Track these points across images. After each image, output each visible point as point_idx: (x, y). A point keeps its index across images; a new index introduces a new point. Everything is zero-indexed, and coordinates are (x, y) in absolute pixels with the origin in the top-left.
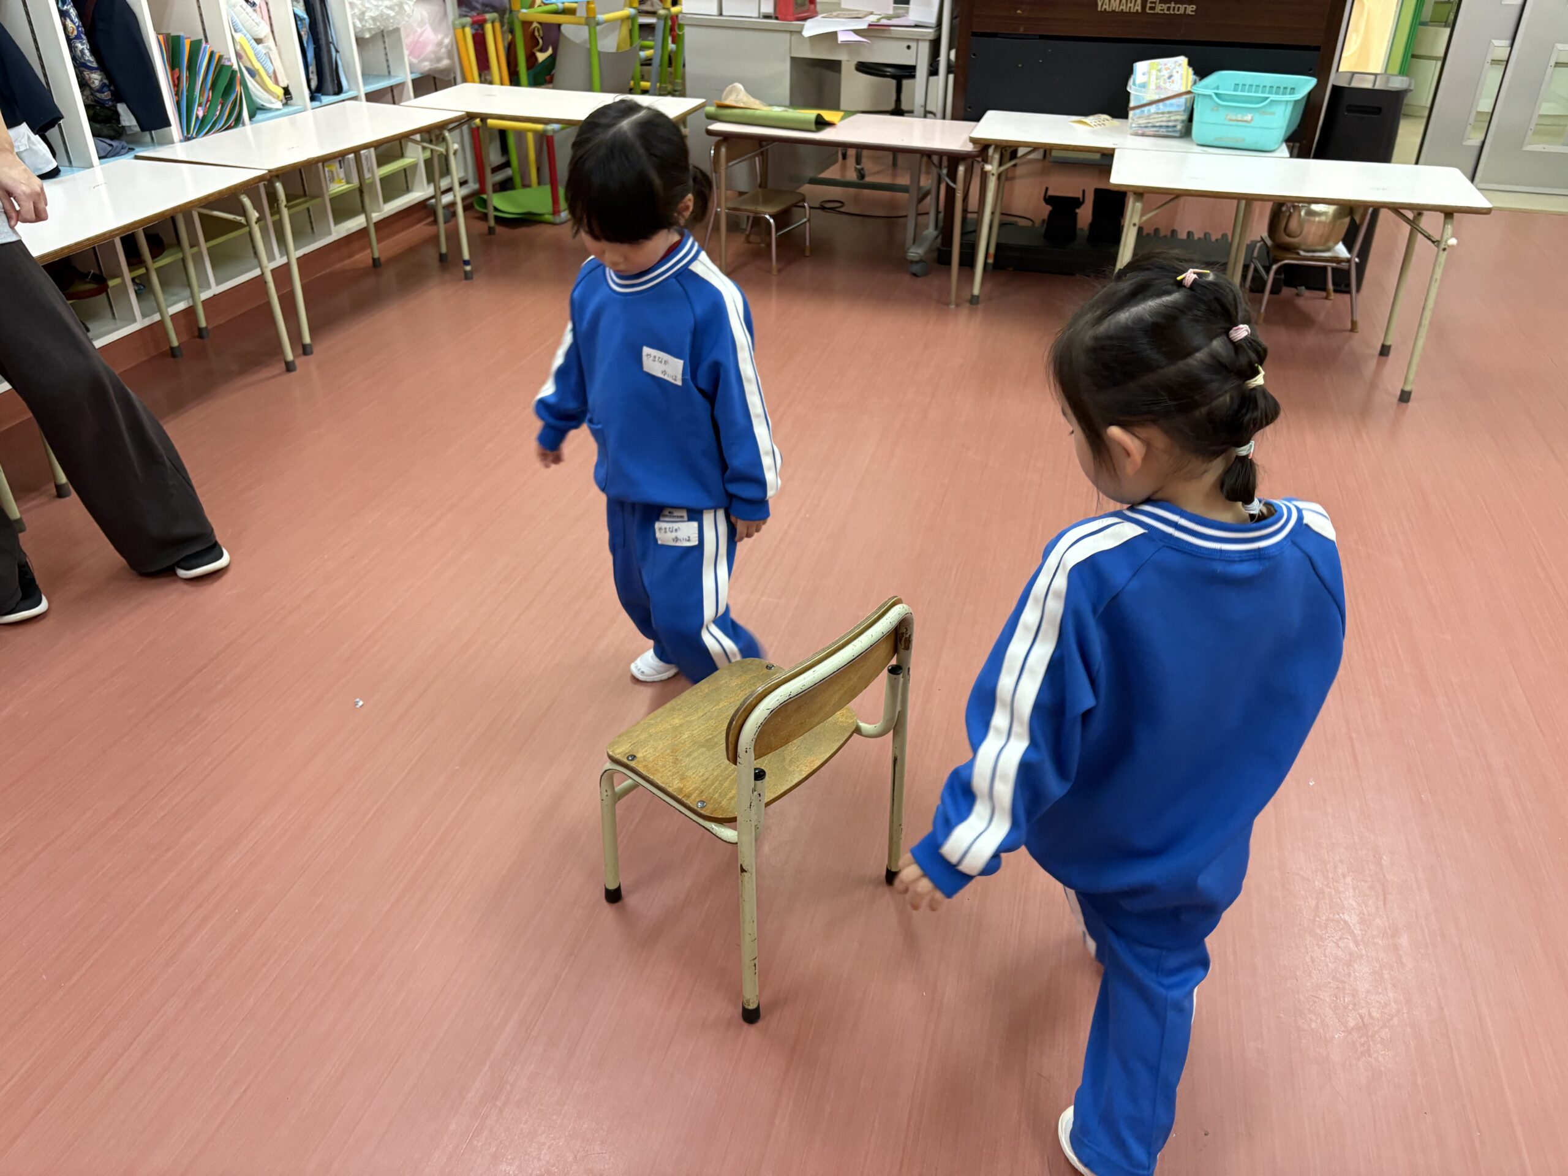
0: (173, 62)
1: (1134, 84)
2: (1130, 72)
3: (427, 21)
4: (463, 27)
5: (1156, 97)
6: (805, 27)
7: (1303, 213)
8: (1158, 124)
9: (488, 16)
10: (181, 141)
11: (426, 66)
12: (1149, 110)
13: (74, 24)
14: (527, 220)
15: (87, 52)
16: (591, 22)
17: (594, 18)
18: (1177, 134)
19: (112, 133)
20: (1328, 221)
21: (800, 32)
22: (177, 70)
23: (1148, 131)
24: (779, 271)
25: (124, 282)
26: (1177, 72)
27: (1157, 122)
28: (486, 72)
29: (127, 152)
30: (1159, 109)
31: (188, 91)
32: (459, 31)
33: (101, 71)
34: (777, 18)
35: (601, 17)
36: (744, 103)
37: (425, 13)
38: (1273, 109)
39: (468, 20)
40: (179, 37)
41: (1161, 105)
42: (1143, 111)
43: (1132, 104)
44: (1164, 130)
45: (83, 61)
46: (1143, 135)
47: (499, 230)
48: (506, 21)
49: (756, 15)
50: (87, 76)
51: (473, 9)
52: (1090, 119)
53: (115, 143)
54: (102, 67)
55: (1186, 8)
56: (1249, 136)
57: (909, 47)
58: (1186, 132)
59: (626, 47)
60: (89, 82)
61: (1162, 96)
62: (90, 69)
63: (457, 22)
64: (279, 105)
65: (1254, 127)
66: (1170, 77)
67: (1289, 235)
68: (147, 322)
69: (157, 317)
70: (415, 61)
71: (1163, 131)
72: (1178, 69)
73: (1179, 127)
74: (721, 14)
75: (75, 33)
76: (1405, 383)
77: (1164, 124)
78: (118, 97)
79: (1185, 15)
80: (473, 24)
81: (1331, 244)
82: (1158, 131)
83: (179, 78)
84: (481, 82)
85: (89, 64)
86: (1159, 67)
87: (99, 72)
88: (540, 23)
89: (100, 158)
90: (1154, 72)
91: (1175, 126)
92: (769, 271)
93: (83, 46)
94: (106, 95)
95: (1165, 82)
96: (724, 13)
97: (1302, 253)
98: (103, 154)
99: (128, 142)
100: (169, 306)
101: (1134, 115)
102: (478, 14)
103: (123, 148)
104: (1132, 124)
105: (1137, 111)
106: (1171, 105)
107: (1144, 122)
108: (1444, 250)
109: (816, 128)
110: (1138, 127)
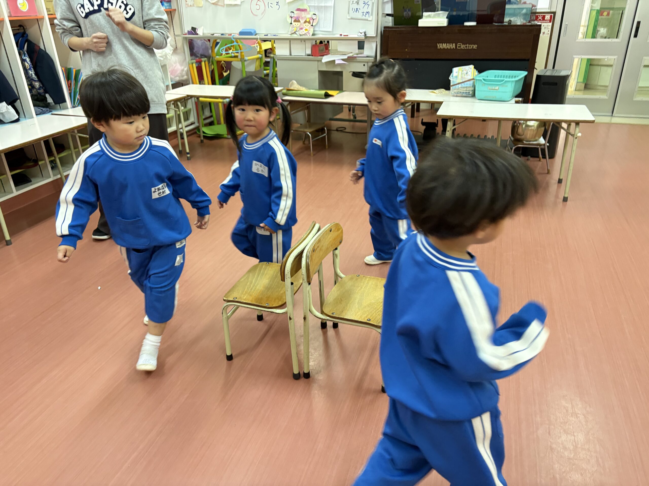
0: (68, 78)
1: (452, 76)
2: (451, 72)
3: (178, 61)
4: (192, 64)
5: (461, 81)
6: (323, 59)
7: (524, 126)
8: (462, 92)
9: (203, 59)
10: (71, 108)
11: (177, 79)
12: (458, 86)
13: (28, 64)
14: (217, 137)
15: (33, 75)
16: (243, 60)
17: (244, 58)
18: (471, 96)
19: (44, 105)
20: (535, 129)
21: (321, 61)
22: (70, 81)
23: (458, 95)
24: (314, 155)
25: (46, 163)
26: (470, 71)
27: (462, 91)
28: (203, 81)
29: (49, 112)
30: (462, 86)
31: (74, 89)
32: (191, 65)
33: (39, 81)
34: (312, 56)
35: (246, 58)
36: (297, 88)
37: (177, 59)
38: (506, 84)
39: (195, 61)
40: (71, 68)
41: (463, 84)
42: (456, 87)
43: (451, 84)
45: (32, 78)
46: (457, 96)
47: (205, 141)
48: (211, 61)
49: (304, 54)
50: (34, 84)
51: (197, 57)
52: (437, 91)
53: (43, 109)
54: (40, 80)
55: (473, 47)
56: (498, 96)
57: (364, 65)
58: (474, 95)
59: (258, 69)
60: (35, 86)
61: (463, 81)
62: (35, 81)
63: (190, 62)
65: (499, 92)
66: (467, 73)
67: (519, 135)
68: (55, 178)
69: (59, 176)
70: (173, 77)
71: (464, 95)
72: (470, 70)
73: (471, 93)
74: (291, 55)
75: (29, 67)
76: (565, 194)
77: (465, 92)
78: (46, 92)
79: (473, 49)
80: (197, 62)
81: (537, 138)
82: (462, 95)
83: (70, 84)
84: (200, 84)
85: (34, 79)
86: (462, 70)
87: (38, 82)
88: (224, 61)
89: (36, 115)
90: (460, 72)
91: (469, 93)
92: (310, 155)
93: (32, 73)
94: (41, 91)
95: (465, 75)
96: (292, 55)
97: (525, 142)
98: (38, 113)
99: (50, 109)
100: (64, 172)
101: (452, 88)
102: (199, 59)
103: (47, 111)
104: (452, 92)
105: (454, 87)
106: (467, 84)
107: (457, 91)
108: (576, 138)
109: (325, 97)
110: (455, 93)
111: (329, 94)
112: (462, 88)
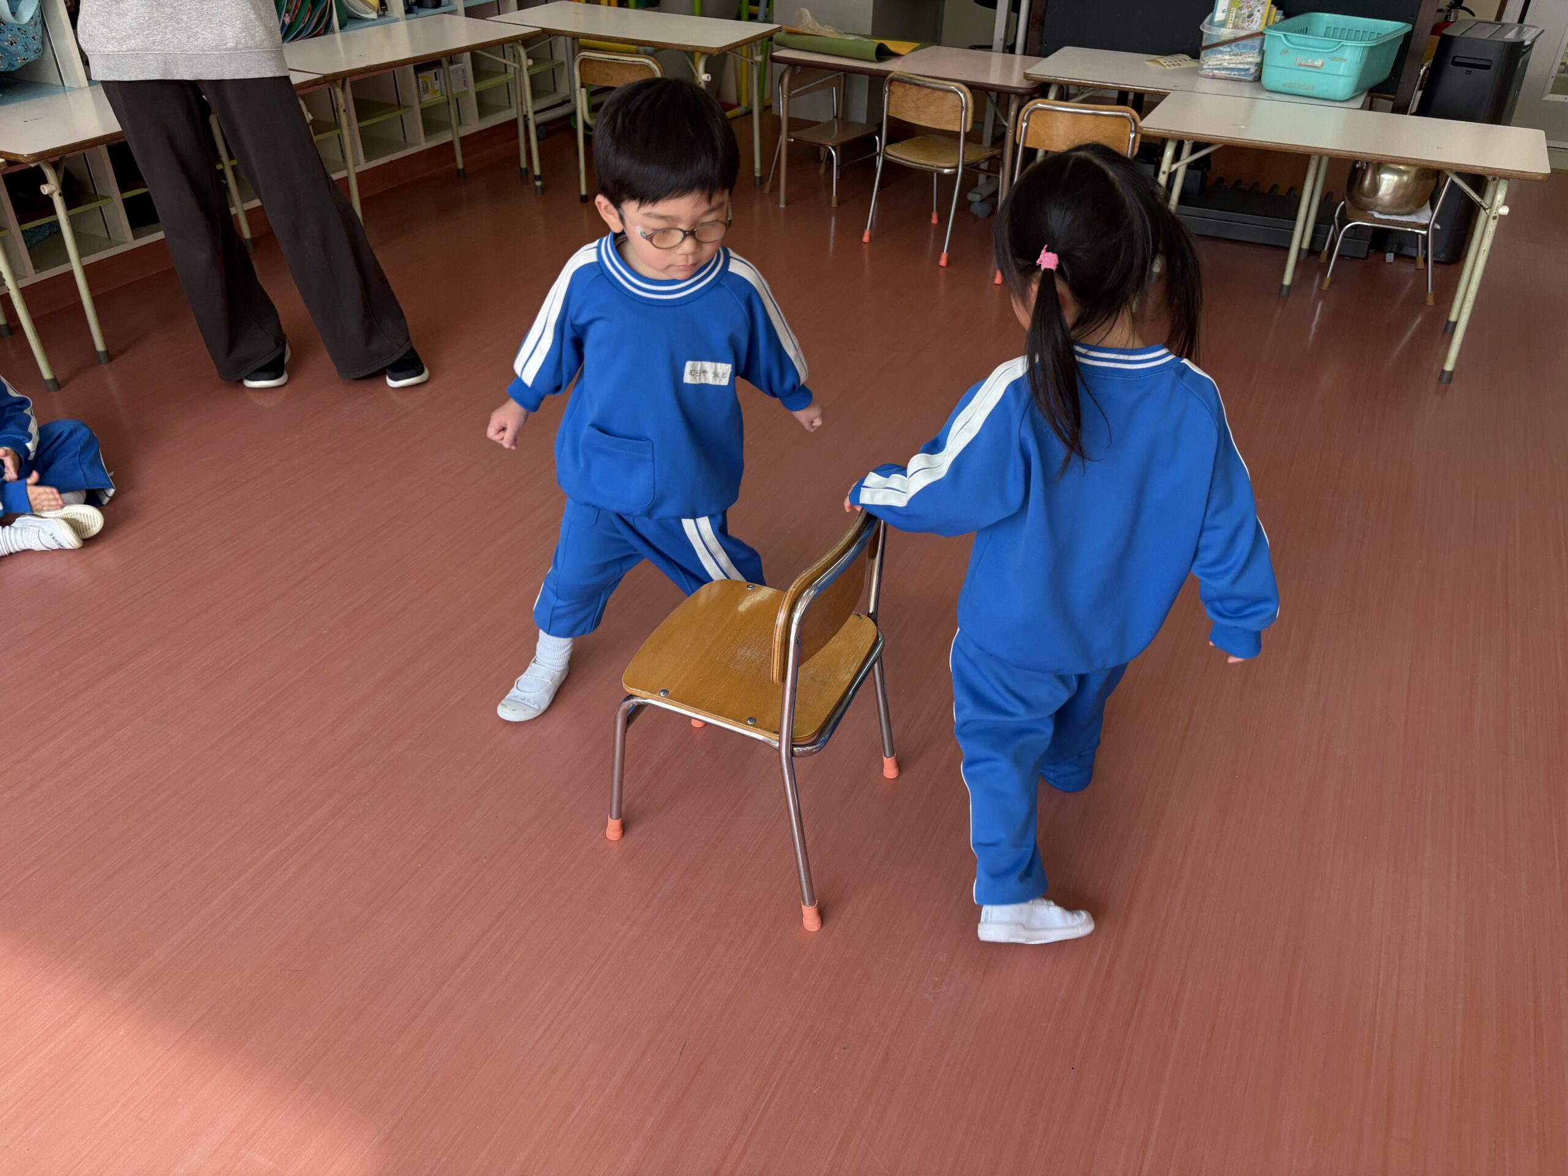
5: (1234, 36)
8: (1228, 67)
12: (1222, 51)
18: (1247, 80)
20: (1409, 181)
23: (1218, 74)
26: (1258, 11)
30: (1230, 50)
36: (811, 30)
38: (1343, 55)
41: (1233, 45)
42: (1215, 52)
43: (1204, 44)
44: (1236, 73)
46: (1214, 78)
52: (1165, 60)
56: (1321, 84)
61: (1237, 36)
64: (374, 15)
65: (1325, 74)
66: (1250, 16)
71: (1233, 74)
72: (1260, 8)
73: (1252, 71)
76: (1445, 362)
77: (1236, 66)
82: (1230, 74)
86: (1241, 5)
90: (1234, 10)
91: (1249, 69)
95: (1243, 22)
97: (1376, 215)
101: (1206, 55)
104: (1203, 65)
105: (1209, 51)
106: (1245, 46)
107: (1215, 63)
108: (1494, 218)
109: (877, 58)
110: (1209, 69)
111: (889, 50)
112: (1230, 55)
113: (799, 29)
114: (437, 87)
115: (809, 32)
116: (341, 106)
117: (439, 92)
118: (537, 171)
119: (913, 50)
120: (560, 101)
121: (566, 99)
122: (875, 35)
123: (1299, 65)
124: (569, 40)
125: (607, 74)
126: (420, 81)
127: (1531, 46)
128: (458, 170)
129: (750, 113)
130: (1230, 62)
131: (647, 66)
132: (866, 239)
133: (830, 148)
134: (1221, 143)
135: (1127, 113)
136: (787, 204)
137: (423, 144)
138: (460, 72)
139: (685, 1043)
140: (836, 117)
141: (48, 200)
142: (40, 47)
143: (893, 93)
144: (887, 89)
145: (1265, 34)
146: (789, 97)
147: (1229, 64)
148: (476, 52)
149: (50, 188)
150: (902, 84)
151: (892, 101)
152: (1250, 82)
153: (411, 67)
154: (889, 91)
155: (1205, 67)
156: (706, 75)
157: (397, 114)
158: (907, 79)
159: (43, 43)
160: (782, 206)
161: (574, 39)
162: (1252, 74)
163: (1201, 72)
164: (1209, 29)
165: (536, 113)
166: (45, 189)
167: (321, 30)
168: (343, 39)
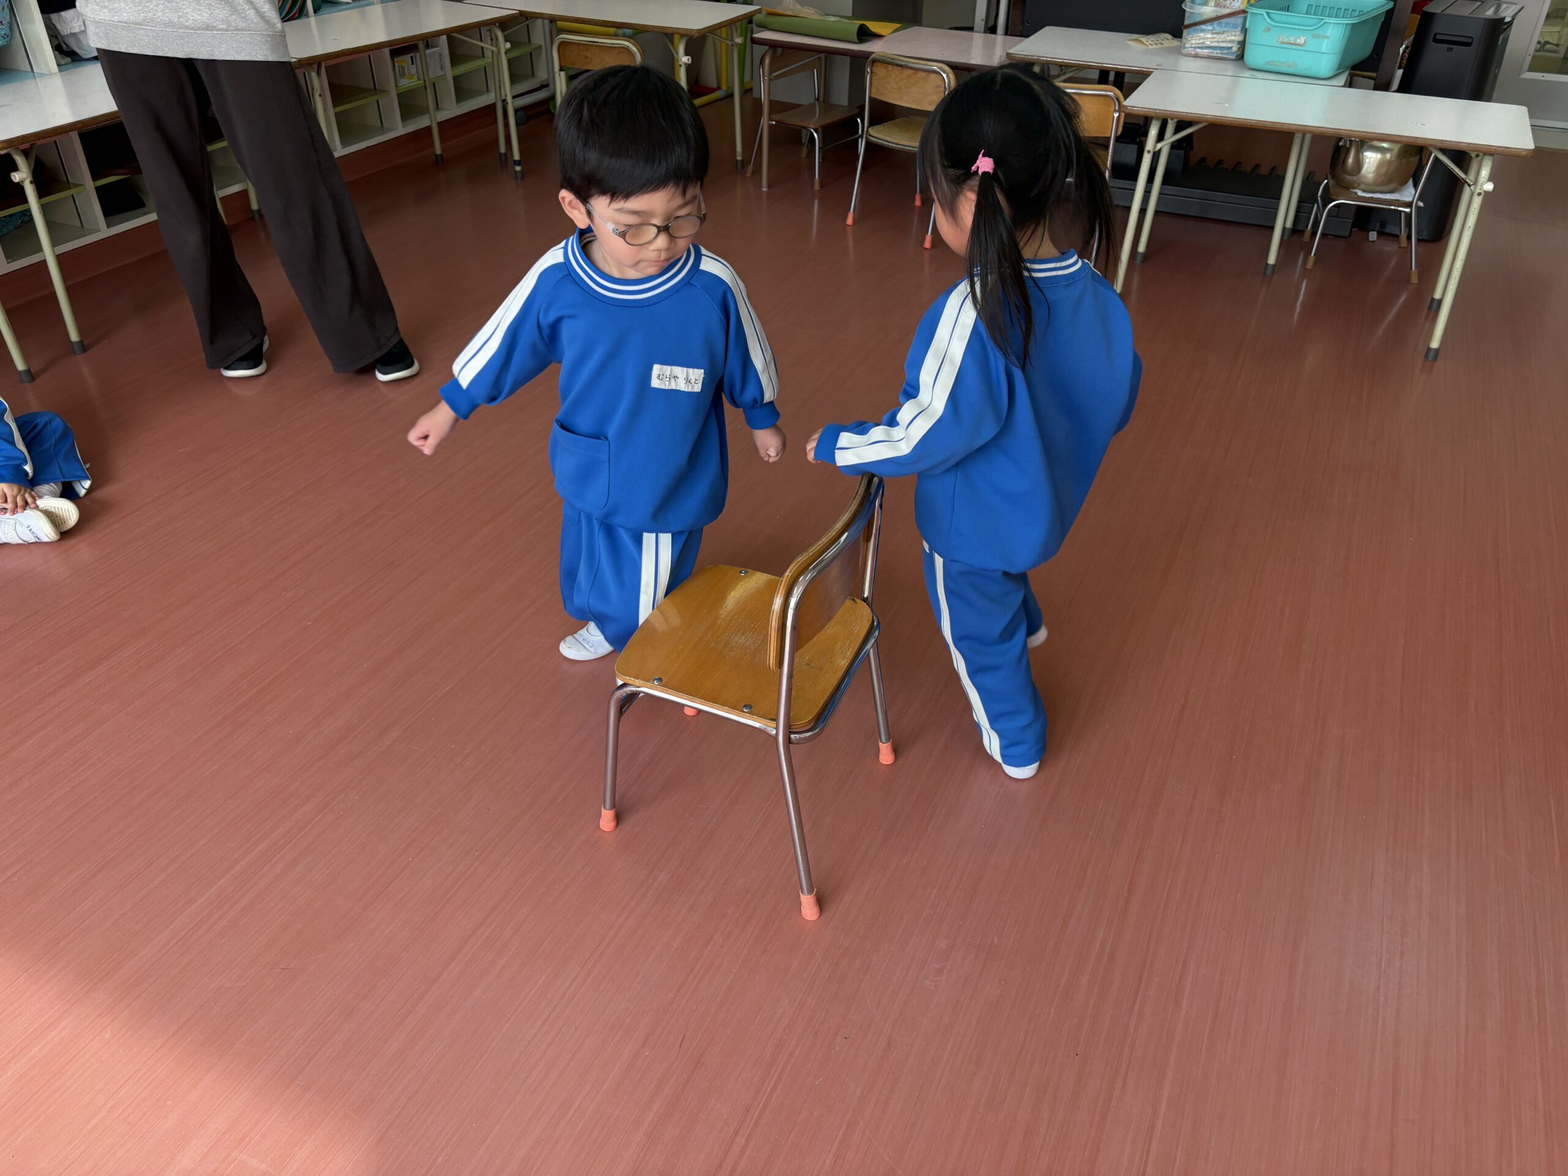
5: (1212, 15)
8: (1212, 45)
12: (1203, 29)
18: (1233, 57)
23: (1202, 52)
30: (1214, 28)
36: (792, 11)
38: (1328, 32)
42: (1197, 30)
43: (1186, 22)
44: (1219, 51)
46: (1197, 57)
52: (1148, 39)
56: (1303, 62)
61: (1219, 15)
65: (1308, 51)
71: (1217, 53)
73: (1235, 49)
76: (1431, 340)
81: (1396, 185)
82: (1212, 53)
91: (1231, 48)
97: (1359, 193)
101: (1188, 33)
104: (1185, 44)
105: (1191, 29)
106: (1227, 24)
107: (1198, 42)
108: (1479, 194)
109: (859, 39)
110: (1191, 47)
111: (871, 31)
112: (1213, 34)
113: (780, 11)
114: (414, 71)
115: (789, 13)
116: (317, 90)
117: (416, 77)
118: (517, 156)
119: (894, 31)
120: (539, 86)
121: (544, 83)
122: (855, 16)
123: (1282, 43)
124: (547, 22)
125: (586, 57)
126: (396, 65)
127: (1511, 23)
128: (436, 155)
129: (732, 95)
130: (1213, 40)
131: (627, 49)
132: (850, 221)
133: (812, 130)
134: (1206, 121)
135: (1110, 92)
136: (769, 187)
137: (401, 129)
138: (437, 56)
139: (684, 1035)
140: (818, 100)
141: (20, 187)
142: (8, 32)
143: (875, 73)
144: (869, 70)
145: (1247, 12)
146: (770, 79)
147: (1212, 42)
148: (453, 35)
149: (22, 175)
150: (885, 65)
151: (874, 83)
152: (1233, 60)
153: (387, 51)
154: (872, 72)
155: (1187, 45)
156: (687, 57)
157: (375, 98)
158: (889, 60)
159: (11, 29)
160: (765, 189)
161: (551, 22)
162: (1234, 53)
163: (1184, 51)
164: (1191, 8)
165: (514, 97)
166: (16, 177)
167: (295, 14)
168: (317, 22)
